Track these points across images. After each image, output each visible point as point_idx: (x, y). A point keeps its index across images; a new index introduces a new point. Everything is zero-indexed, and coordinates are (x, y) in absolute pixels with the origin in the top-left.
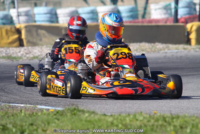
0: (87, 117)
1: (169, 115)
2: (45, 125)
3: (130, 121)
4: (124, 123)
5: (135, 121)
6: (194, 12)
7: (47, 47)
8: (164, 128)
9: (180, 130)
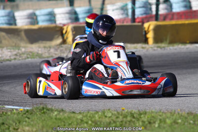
0: (56, 115)
1: (137, 111)
2: (16, 124)
3: (100, 118)
4: (93, 119)
5: (104, 117)
6: (150, 12)
7: (7, 49)
8: (132, 124)
9: (149, 125)
